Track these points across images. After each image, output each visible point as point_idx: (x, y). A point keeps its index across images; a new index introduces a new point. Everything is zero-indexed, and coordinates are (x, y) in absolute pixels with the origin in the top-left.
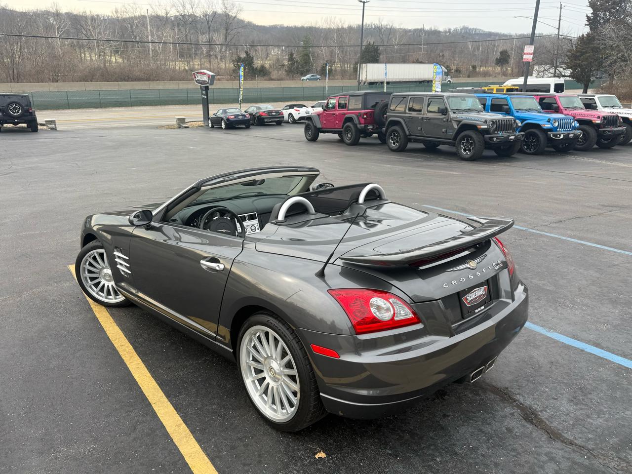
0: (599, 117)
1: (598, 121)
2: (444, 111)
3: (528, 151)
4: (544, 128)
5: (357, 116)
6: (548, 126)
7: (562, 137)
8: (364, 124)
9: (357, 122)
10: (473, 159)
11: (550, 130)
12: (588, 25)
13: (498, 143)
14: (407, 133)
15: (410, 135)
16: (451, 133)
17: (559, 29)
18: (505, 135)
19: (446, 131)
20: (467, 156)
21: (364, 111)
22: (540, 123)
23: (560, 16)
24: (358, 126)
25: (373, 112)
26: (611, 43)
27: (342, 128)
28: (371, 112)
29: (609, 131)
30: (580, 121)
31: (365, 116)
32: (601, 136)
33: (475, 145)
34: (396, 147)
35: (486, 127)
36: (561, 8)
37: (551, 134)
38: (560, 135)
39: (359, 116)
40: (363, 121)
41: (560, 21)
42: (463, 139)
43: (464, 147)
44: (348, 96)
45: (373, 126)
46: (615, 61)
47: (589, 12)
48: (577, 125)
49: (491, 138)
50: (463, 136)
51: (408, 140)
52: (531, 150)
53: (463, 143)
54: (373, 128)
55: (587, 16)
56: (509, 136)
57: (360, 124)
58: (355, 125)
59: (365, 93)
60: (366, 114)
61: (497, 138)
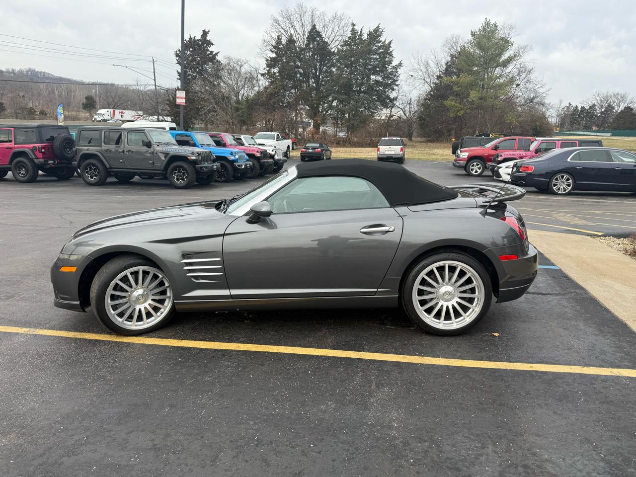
0: (258, 152)
1: (259, 155)
2: (148, 145)
3: (219, 179)
4: (230, 159)
5: (32, 151)
6: (232, 158)
7: (243, 167)
8: (43, 158)
9: (34, 157)
10: (186, 187)
11: (233, 161)
12: (180, 79)
13: (207, 172)
14: (108, 166)
15: (111, 168)
16: (160, 165)
17: (155, 80)
18: (211, 165)
19: (153, 163)
20: (182, 185)
21: (40, 145)
22: (226, 155)
23: (154, 69)
24: (35, 160)
25: (52, 145)
26: (203, 96)
27: (10, 163)
28: (49, 145)
29: (267, 162)
30: (248, 155)
31: (43, 151)
32: (262, 166)
33: (188, 174)
34: (96, 181)
35: (194, 158)
36: (154, 62)
37: (236, 164)
38: (242, 165)
39: (34, 150)
40: (40, 155)
41: (154, 72)
42: (175, 168)
43: (177, 176)
44: (13, 129)
45: (53, 160)
46: (209, 111)
47: (179, 68)
48: (248, 158)
49: (201, 167)
50: (174, 167)
51: (109, 172)
52: (221, 179)
53: (175, 173)
54: (55, 162)
55: (177, 71)
56: (213, 166)
57: (38, 158)
58: (32, 160)
59: (38, 125)
60: (43, 148)
61: (206, 167)
